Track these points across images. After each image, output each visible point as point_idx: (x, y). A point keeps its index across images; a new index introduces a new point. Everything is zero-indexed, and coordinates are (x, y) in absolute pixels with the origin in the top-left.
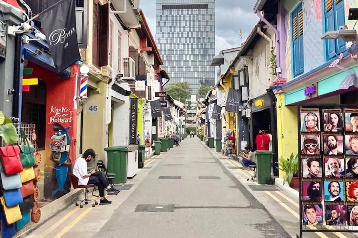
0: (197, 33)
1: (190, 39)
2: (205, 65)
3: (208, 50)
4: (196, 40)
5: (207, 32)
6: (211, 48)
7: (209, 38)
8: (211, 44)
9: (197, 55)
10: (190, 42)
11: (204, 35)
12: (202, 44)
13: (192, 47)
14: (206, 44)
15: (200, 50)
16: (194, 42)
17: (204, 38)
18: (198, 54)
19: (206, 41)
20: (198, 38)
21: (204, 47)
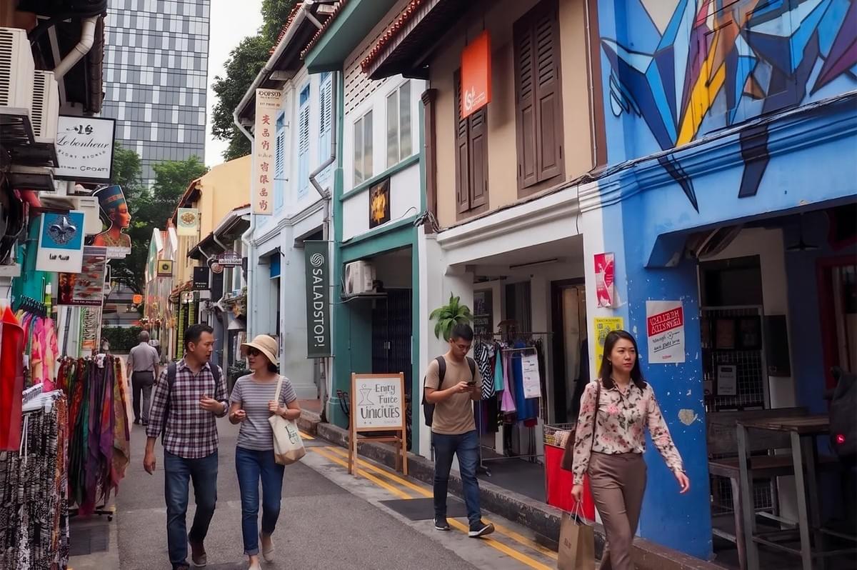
0: (153, 17)
1: (126, 33)
2: (175, 120)
3: (183, 73)
4: (145, 40)
5: (186, 20)
6: (197, 68)
7: (192, 38)
8: (198, 57)
9: (148, 89)
10: (126, 43)
11: (176, 26)
12: (165, 54)
13: (131, 58)
14: (178, 55)
15: (157, 72)
16: (139, 44)
17: (173, 37)
18: (150, 82)
19: (181, 44)
20: (155, 35)
21: (171, 65)
